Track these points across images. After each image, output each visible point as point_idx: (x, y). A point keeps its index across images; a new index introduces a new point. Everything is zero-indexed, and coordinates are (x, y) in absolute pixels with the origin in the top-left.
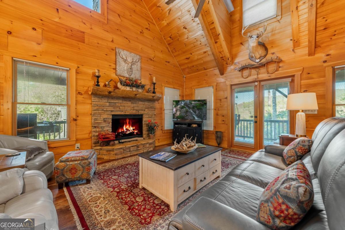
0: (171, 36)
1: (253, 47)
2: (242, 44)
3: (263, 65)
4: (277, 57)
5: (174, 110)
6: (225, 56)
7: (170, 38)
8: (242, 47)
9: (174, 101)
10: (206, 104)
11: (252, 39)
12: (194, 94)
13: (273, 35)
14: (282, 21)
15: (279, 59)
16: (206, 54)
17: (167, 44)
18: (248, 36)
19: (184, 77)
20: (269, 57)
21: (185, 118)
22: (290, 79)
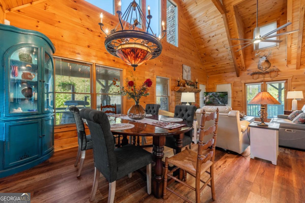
0: (205, 54)
1: (262, 63)
2: (253, 59)
3: (267, 73)
4: (277, 68)
5: (205, 98)
6: (242, 66)
7: (204, 54)
8: (253, 61)
9: (204, 93)
10: (227, 94)
11: (262, 59)
12: (216, 88)
13: (274, 56)
14: (280, 49)
15: (278, 70)
16: (228, 64)
17: (200, 57)
18: (260, 57)
19: (207, 77)
20: (271, 68)
21: (213, 103)
22: (285, 81)
